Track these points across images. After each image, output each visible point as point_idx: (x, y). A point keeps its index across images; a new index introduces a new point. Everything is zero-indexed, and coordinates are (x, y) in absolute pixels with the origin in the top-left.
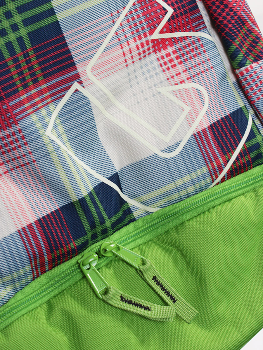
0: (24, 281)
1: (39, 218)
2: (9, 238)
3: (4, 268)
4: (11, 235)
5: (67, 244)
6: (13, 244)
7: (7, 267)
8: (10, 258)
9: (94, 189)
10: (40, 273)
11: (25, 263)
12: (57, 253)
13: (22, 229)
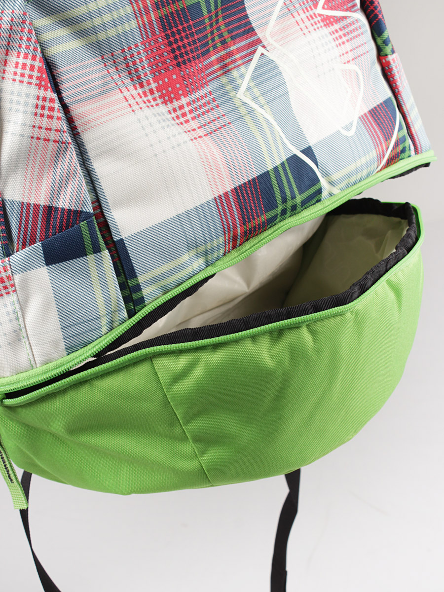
0: (215, 255)
1: (235, 186)
2: (206, 205)
3: (200, 237)
4: (208, 202)
5: (258, 216)
6: (209, 212)
7: (202, 236)
8: (205, 226)
9: (287, 160)
10: (231, 248)
11: (219, 234)
12: (249, 225)
13: (219, 196)
